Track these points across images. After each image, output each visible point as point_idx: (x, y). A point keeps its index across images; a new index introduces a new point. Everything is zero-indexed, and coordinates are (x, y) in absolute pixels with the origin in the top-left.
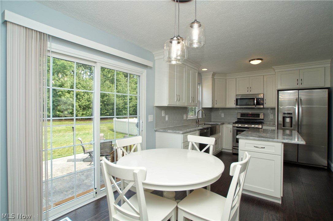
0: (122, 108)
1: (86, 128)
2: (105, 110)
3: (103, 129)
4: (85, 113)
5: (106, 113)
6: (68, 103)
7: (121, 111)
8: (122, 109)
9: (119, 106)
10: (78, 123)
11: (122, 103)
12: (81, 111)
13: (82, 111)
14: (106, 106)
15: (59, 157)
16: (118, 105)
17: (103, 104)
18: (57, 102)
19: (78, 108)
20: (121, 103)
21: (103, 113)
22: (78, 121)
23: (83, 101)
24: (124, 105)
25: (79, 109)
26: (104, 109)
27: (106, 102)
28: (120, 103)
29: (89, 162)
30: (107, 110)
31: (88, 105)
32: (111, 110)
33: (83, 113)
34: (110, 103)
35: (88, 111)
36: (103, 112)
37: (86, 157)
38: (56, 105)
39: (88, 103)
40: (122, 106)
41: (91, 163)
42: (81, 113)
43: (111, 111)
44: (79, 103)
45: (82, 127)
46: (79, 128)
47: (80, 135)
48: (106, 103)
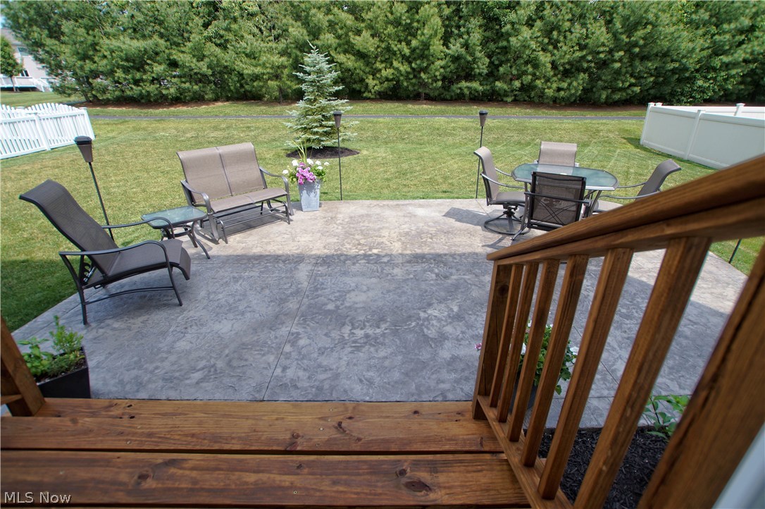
0: (698, 67)
1: (556, 129)
2: (632, 76)
3: (606, 135)
4: (565, 85)
5: (631, 85)
6: (525, 56)
7: (691, 80)
8: (697, 71)
9: (684, 61)
10: (543, 113)
11: (702, 50)
12: (555, 79)
13: (560, 80)
14: (637, 63)
15: (444, 195)
16: (684, 57)
17: (627, 56)
18: (499, 56)
19: (549, 69)
20: (698, 50)
21: (621, 85)
22: (544, 108)
23: (565, 48)
24: (710, 56)
25: (552, 73)
26: (627, 72)
27: (640, 47)
28: (693, 49)
29: (497, 235)
30: (636, 78)
31: (579, 61)
32: (652, 76)
33: (560, 86)
34: (655, 51)
35: (577, 79)
36: (623, 82)
37: (497, 216)
38: (496, 62)
39: (578, 54)
40: (699, 62)
41: (500, 240)
42: (555, 86)
43: (652, 79)
44: (553, 55)
45: (546, 126)
46: (539, 125)
47: (535, 144)
48: (637, 50)
